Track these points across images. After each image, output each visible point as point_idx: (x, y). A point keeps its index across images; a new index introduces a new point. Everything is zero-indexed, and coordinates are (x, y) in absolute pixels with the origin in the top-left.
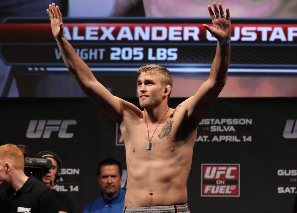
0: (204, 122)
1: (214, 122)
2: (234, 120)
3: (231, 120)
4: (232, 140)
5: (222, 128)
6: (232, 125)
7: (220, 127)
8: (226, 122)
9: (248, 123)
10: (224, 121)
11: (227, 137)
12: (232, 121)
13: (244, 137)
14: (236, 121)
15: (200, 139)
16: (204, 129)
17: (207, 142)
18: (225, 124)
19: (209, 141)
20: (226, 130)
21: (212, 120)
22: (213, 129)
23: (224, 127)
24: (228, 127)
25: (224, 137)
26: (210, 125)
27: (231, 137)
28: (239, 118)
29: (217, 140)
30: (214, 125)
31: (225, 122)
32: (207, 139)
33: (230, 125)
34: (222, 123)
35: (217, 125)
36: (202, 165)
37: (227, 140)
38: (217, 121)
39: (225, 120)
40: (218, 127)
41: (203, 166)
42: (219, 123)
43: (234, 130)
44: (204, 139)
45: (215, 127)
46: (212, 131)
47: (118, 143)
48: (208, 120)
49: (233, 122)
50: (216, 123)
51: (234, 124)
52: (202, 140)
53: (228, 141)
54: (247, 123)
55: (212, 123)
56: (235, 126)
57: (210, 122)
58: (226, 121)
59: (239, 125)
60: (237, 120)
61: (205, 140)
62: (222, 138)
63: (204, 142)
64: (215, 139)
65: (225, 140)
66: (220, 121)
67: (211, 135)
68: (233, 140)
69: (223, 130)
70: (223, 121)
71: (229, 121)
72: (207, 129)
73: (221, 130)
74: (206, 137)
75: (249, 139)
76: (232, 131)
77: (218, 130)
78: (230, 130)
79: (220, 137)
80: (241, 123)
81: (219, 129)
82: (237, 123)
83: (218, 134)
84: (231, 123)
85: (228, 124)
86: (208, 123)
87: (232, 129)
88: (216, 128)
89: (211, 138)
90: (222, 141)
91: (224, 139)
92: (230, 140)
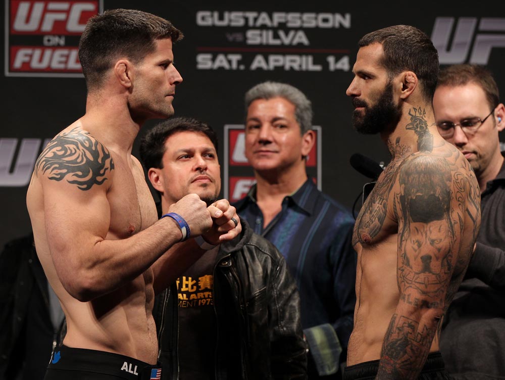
0: (230, 21)
1: (256, 19)
2: (306, 16)
3: (297, 15)
4: (300, 66)
5: (276, 36)
6: (301, 29)
7: (271, 33)
8: (287, 22)
9: (341, 25)
10: (280, 17)
11: (289, 58)
12: (301, 18)
13: (331, 59)
14: (311, 20)
15: (221, 61)
16: (230, 38)
17: (238, 69)
18: (283, 26)
19: (242, 67)
20: (287, 41)
21: (251, 15)
22: (254, 38)
23: (281, 34)
24: (292, 33)
25: (280, 58)
26: (246, 28)
27: (297, 58)
28: (317, 10)
29: (263, 65)
30: (254, 28)
31: (283, 20)
32: (239, 63)
33: (296, 29)
34: (275, 24)
35: (264, 27)
36: (227, 128)
37: (287, 67)
38: (264, 19)
39: (283, 15)
40: (264, 33)
41: (230, 130)
42: (268, 22)
43: (305, 41)
44: (230, 62)
45: (257, 32)
46: (250, 42)
47: (12, 70)
48: (240, 14)
49: (303, 22)
50: (259, 22)
51: (306, 25)
52: (226, 65)
53: (292, 68)
54: (337, 25)
55: (251, 23)
56: (308, 32)
57: (246, 19)
58: (286, 18)
59: (317, 28)
60: (313, 15)
61: (234, 66)
62: (276, 61)
63: (231, 71)
64: (259, 62)
65: (282, 67)
66: (271, 18)
67: (249, 52)
68: (304, 67)
69: (277, 42)
70: (278, 17)
71: (293, 19)
72: (239, 38)
73: (272, 42)
74: (235, 58)
75: (343, 64)
76: (300, 45)
77: (264, 42)
78: (295, 42)
79: (272, 58)
80: (322, 25)
81: (268, 38)
82: (312, 24)
83: (266, 51)
84: (298, 24)
85: (290, 25)
86: (241, 23)
87: (301, 38)
88: (261, 35)
89: (247, 59)
90: (276, 68)
91: (280, 64)
92: (296, 66)
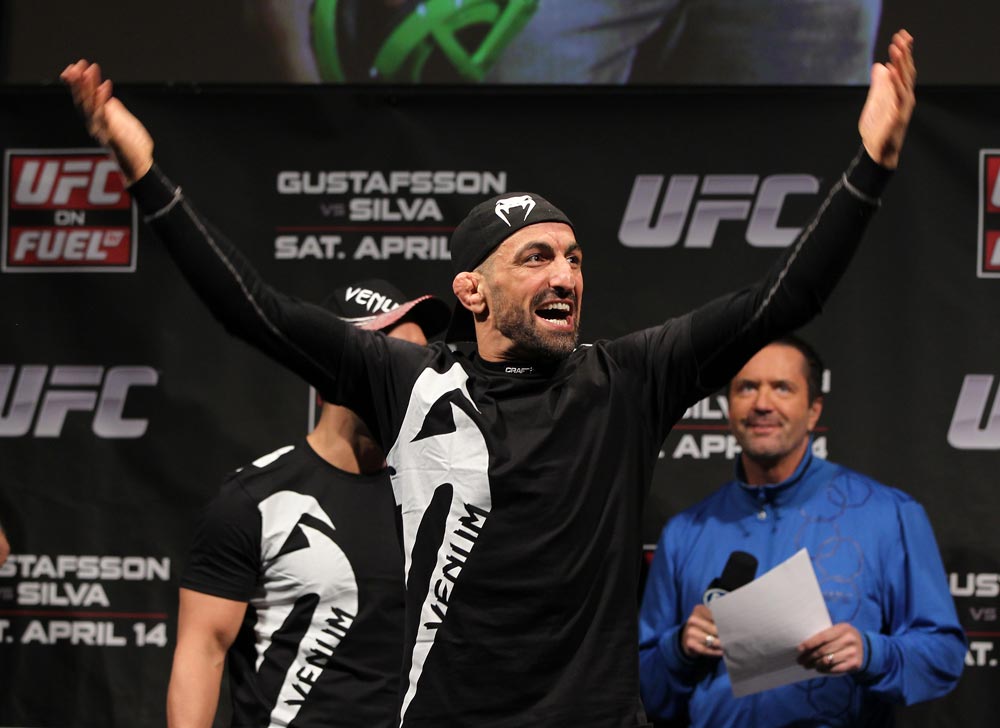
0: (326, 185)
1: (364, 183)
2: (439, 176)
3: (426, 175)
4: (428, 253)
5: (394, 208)
6: (431, 195)
7: (386, 203)
8: (411, 186)
9: (492, 189)
10: (400, 179)
11: (411, 240)
12: (431, 179)
14: (447, 182)
15: (311, 247)
16: (326, 212)
17: (335, 259)
18: (405, 193)
19: (342, 255)
20: (409, 215)
21: (358, 177)
22: (360, 210)
23: (402, 204)
24: (417, 203)
25: (399, 240)
26: (350, 195)
27: (423, 240)
28: (457, 167)
29: (374, 252)
30: (362, 195)
31: (405, 183)
32: (337, 248)
33: (424, 197)
34: (394, 189)
35: (376, 194)
37: (409, 255)
38: (377, 182)
39: (405, 175)
40: (377, 203)
42: (382, 186)
43: (437, 214)
44: (323, 247)
45: (366, 202)
46: (354, 217)
48: (343, 175)
49: (434, 185)
50: (370, 187)
51: (439, 190)
52: (318, 253)
53: (415, 256)
54: (485, 190)
55: (357, 188)
56: (442, 200)
57: (351, 183)
58: (409, 179)
59: (455, 195)
60: (450, 175)
61: (330, 253)
62: (393, 245)
63: (325, 260)
64: (366, 248)
65: (402, 255)
66: (387, 180)
67: (353, 233)
68: (434, 255)
69: (396, 217)
70: (398, 179)
71: (420, 181)
72: (339, 210)
73: (388, 216)
74: (332, 241)
76: (430, 220)
77: (376, 217)
78: (422, 216)
79: (387, 241)
80: (463, 189)
81: (381, 211)
82: (450, 189)
83: (378, 230)
84: (427, 188)
85: (415, 190)
86: (343, 188)
87: (431, 210)
88: (372, 207)
89: (350, 244)
90: (393, 256)
91: (398, 250)
92: (422, 254)
